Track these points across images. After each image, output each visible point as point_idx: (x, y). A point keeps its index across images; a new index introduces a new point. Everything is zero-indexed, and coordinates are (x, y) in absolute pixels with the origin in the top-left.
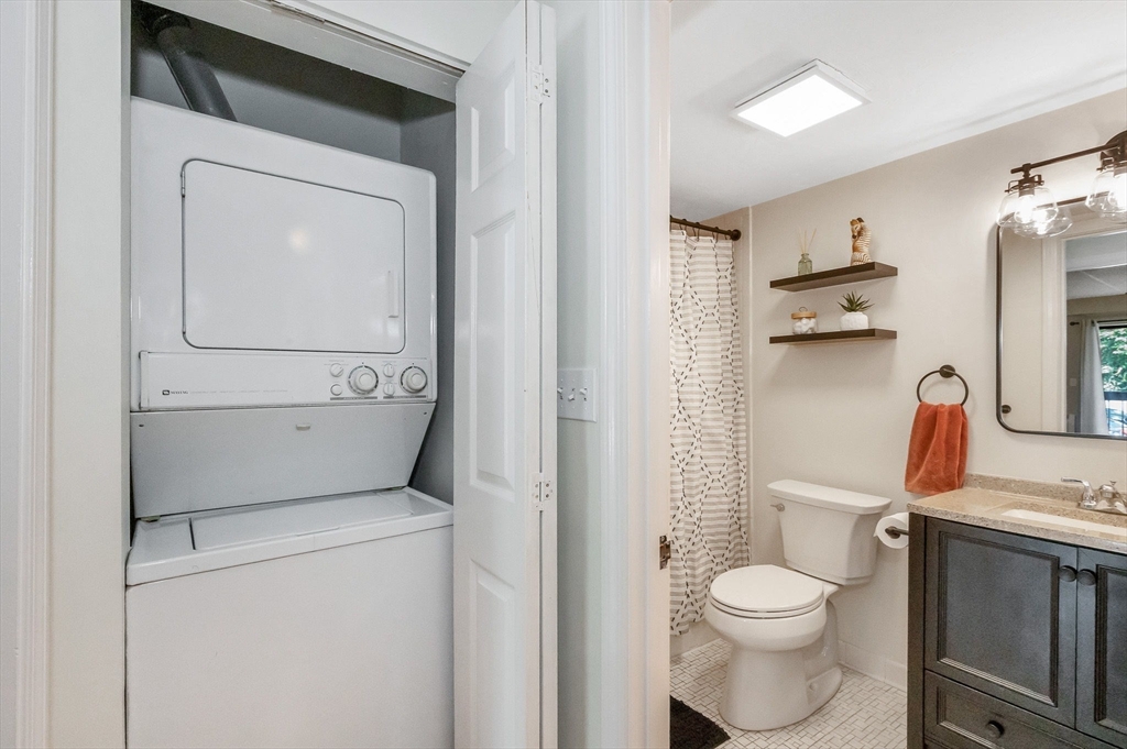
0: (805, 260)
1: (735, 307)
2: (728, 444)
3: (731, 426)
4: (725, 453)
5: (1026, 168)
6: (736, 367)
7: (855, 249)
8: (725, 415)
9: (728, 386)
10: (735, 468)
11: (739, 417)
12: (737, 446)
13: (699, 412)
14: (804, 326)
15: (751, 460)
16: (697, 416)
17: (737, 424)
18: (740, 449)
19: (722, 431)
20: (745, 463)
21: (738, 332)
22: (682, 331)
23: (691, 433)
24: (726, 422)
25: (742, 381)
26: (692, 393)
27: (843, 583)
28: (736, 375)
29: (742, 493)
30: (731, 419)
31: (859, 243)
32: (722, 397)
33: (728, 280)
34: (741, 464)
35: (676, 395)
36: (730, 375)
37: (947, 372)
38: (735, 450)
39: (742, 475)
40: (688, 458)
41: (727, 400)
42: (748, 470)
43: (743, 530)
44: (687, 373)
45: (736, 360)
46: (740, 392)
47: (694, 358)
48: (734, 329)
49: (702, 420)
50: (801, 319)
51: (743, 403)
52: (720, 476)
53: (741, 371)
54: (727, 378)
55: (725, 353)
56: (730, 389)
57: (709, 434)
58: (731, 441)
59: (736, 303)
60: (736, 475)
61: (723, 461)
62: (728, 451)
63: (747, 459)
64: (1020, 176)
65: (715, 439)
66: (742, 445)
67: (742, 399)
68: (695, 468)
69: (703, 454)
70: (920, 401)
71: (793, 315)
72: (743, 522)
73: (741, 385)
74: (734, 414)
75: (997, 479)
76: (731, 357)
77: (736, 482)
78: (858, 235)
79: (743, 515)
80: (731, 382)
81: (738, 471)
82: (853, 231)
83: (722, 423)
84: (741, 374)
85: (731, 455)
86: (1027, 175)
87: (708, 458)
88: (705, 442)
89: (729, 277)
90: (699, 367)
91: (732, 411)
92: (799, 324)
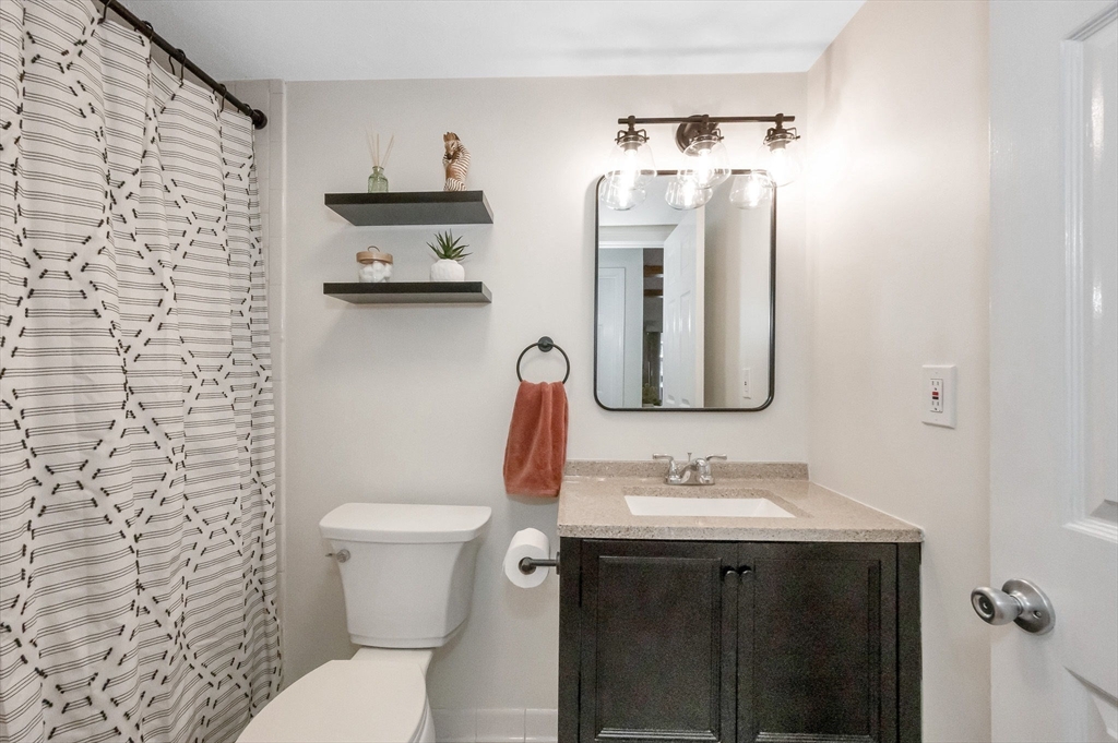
0: (377, 175)
1: (256, 234)
2: (242, 462)
3: (248, 429)
4: (237, 480)
5: (631, 121)
6: (258, 333)
7: (449, 173)
8: (238, 413)
9: (242, 363)
10: (256, 498)
11: (264, 414)
12: (259, 462)
13: (181, 411)
14: (377, 274)
15: (283, 479)
16: (177, 420)
17: (260, 426)
18: (265, 467)
19: (234, 440)
20: (272, 488)
21: (262, 275)
22: (138, 246)
23: (161, 454)
24: (239, 425)
25: (268, 356)
26: (165, 373)
27: (439, 644)
28: (258, 345)
29: (267, 539)
30: (248, 418)
31: (456, 165)
32: (232, 381)
33: (245, 183)
34: (266, 492)
35: (121, 378)
36: (247, 344)
37: (545, 345)
38: (255, 469)
39: (269, 509)
40: (151, 507)
41: (242, 387)
42: (278, 499)
43: (269, 599)
44: (150, 330)
45: (258, 321)
46: (264, 374)
47: (169, 302)
48: (254, 270)
49: (188, 425)
50: (371, 262)
51: (271, 390)
52: (226, 524)
53: (266, 339)
54: (240, 350)
55: (238, 307)
56: (247, 369)
57: (203, 451)
58: (247, 455)
59: (259, 227)
60: (257, 510)
61: (231, 495)
62: (243, 475)
63: (276, 481)
64: (626, 127)
65: (215, 457)
66: (268, 460)
67: (269, 385)
68: (171, 524)
69: (189, 489)
70: (520, 379)
71: (359, 255)
72: (269, 586)
73: (266, 362)
74: (255, 410)
75: (593, 463)
76: (248, 315)
77: (257, 522)
78: (451, 156)
79: (269, 574)
80: (248, 357)
81: (261, 503)
82: (447, 148)
83: (231, 428)
84: (267, 344)
85: (247, 480)
86: (631, 129)
87: (199, 494)
88: (195, 467)
89: (246, 180)
90: (180, 326)
91: (248, 406)
92: (368, 268)
